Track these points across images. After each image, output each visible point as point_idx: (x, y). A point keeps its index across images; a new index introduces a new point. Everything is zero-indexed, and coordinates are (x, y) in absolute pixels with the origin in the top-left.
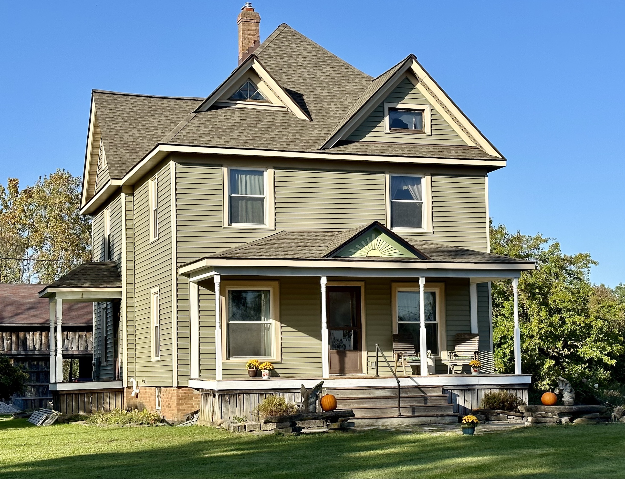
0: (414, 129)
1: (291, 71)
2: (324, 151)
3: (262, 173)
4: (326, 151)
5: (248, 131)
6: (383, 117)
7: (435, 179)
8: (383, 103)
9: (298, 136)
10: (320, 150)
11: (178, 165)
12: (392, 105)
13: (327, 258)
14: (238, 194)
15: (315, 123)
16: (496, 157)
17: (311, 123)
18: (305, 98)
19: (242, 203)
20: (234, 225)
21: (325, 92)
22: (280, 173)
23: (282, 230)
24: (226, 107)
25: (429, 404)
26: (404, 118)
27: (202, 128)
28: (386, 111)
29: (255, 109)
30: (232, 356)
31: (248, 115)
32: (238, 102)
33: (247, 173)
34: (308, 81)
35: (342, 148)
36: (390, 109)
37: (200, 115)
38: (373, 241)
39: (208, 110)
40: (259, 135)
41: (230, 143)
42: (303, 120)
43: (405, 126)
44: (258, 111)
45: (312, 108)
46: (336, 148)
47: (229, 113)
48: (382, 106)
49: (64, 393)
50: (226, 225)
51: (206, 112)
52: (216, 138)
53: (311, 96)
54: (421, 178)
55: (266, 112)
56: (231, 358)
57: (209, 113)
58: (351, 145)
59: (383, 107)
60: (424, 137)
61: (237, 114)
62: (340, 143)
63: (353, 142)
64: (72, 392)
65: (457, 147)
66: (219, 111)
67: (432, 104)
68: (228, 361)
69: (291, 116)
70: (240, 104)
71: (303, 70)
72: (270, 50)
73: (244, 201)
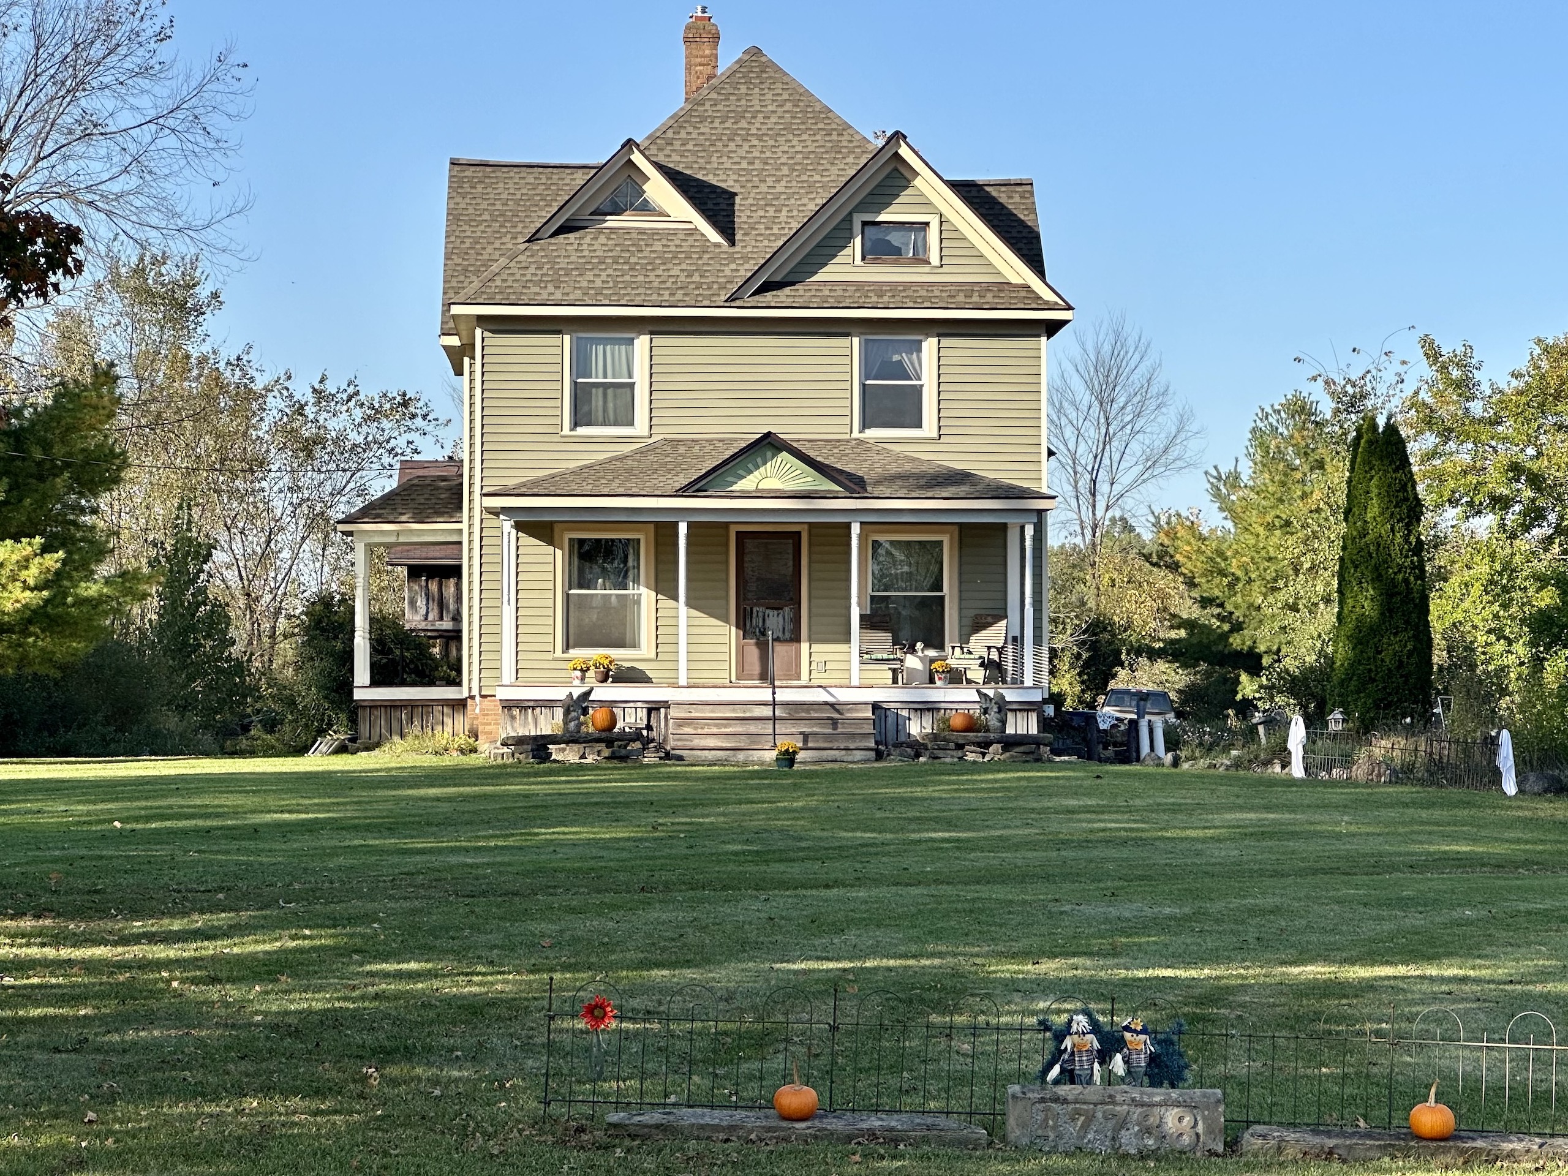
0: (911, 254)
1: (732, 146)
2: (733, 304)
3: (631, 342)
4: (738, 303)
5: (610, 272)
6: (850, 238)
7: (945, 342)
8: (850, 214)
9: (696, 278)
10: (726, 301)
11: (486, 334)
12: (868, 217)
13: (682, 492)
14: (591, 377)
15: (737, 249)
16: (1056, 303)
17: (732, 250)
18: (738, 200)
19: (597, 394)
20: (581, 431)
21: (780, 188)
22: (659, 340)
23: (662, 437)
24: (586, 228)
25: (840, 730)
26: (895, 238)
27: (532, 270)
28: (857, 227)
29: (637, 229)
30: (574, 647)
31: (621, 241)
32: (609, 218)
33: (605, 342)
34: (758, 165)
35: (768, 297)
36: (865, 224)
37: (535, 247)
38: (769, 464)
39: (551, 236)
40: (627, 278)
41: (571, 297)
42: (717, 245)
43: (897, 251)
44: (641, 232)
45: (744, 219)
46: (756, 298)
47: (587, 240)
48: (849, 219)
49: (366, 704)
50: (566, 431)
51: (549, 240)
52: (551, 288)
53: (752, 195)
54: (921, 341)
55: (655, 232)
56: (571, 651)
57: (553, 240)
58: (787, 290)
59: (851, 221)
60: (927, 269)
61: (602, 239)
62: (767, 287)
63: (793, 284)
64: (379, 703)
65: (987, 287)
66: (571, 236)
67: (944, 212)
68: (565, 655)
69: (699, 237)
70: (612, 222)
71: (756, 142)
72: (707, 106)
73: (600, 390)
